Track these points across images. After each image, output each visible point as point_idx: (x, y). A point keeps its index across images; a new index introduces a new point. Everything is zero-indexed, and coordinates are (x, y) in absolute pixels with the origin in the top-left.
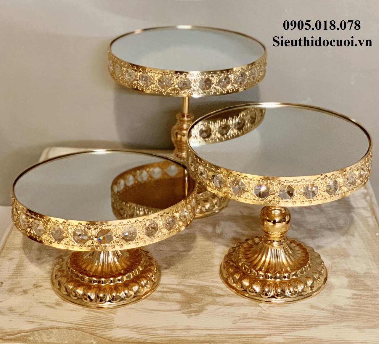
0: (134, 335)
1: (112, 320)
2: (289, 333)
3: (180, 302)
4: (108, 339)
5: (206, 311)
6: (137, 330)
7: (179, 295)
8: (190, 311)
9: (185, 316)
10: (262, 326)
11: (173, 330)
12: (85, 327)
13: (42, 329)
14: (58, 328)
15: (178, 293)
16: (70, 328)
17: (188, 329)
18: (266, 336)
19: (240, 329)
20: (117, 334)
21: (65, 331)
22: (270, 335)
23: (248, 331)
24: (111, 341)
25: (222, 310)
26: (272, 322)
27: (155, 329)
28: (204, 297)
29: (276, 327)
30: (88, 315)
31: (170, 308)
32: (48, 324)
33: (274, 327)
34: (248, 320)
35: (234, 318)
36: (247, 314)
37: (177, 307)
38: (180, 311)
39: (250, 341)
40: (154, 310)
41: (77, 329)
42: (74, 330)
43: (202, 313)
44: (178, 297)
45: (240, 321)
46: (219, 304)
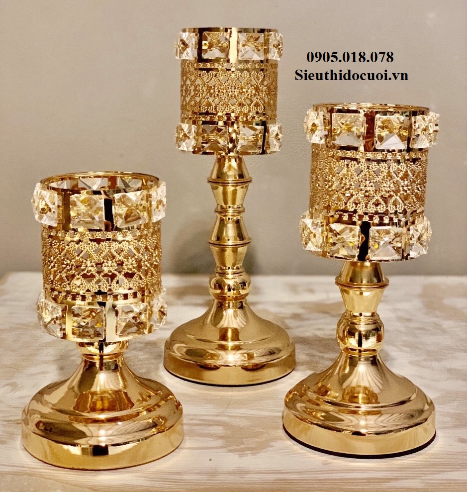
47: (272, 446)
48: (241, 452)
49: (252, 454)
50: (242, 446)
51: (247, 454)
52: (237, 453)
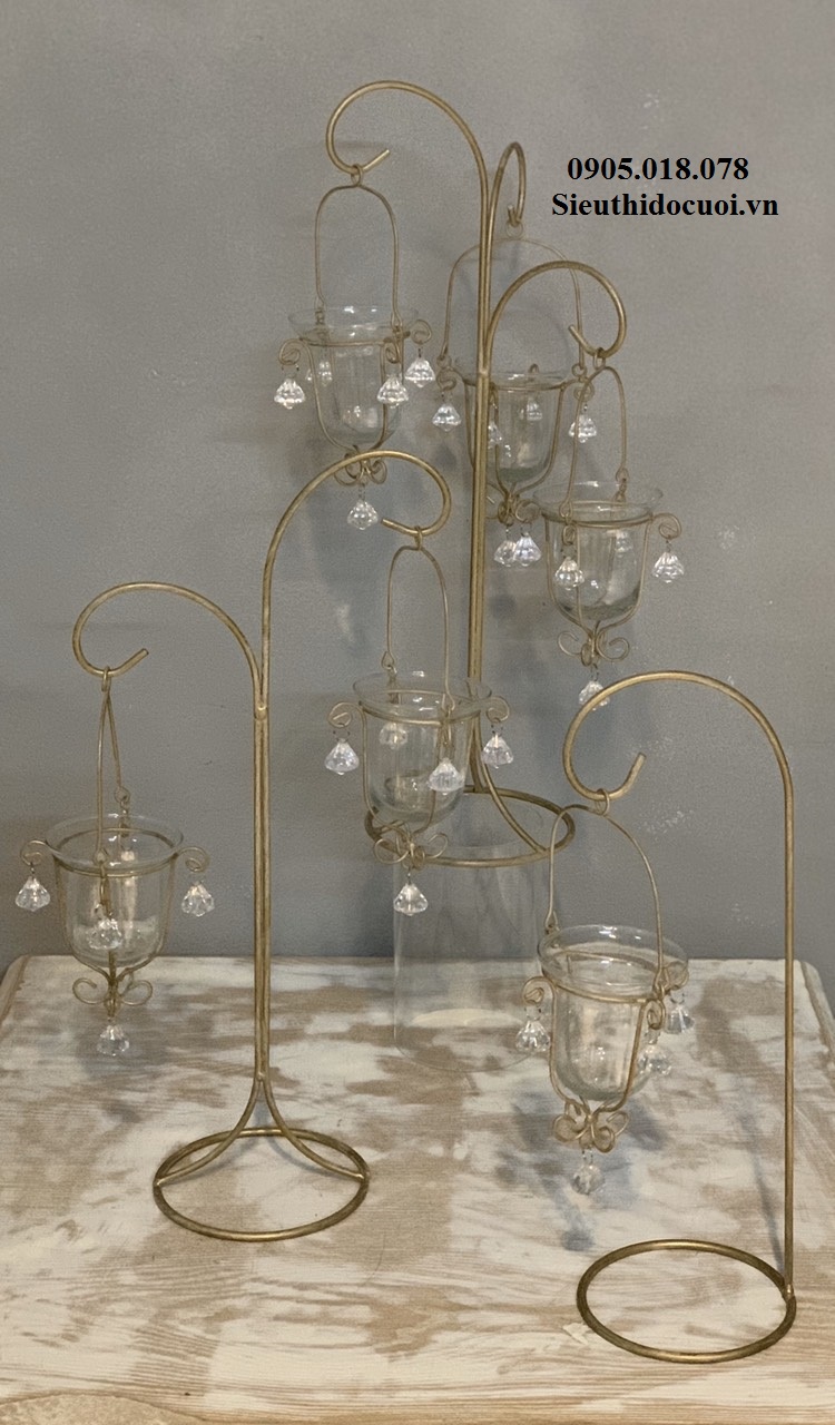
0: (258, 1406)
1: (204, 1370)
2: (635, 1392)
3: (368, 1326)
4: (196, 1416)
5: (432, 1346)
6: (266, 1394)
7: (366, 1309)
8: (394, 1346)
9: (382, 1359)
10: (571, 1377)
11: (354, 1390)
12: (139, 1388)
13: (31, 1397)
14: (72, 1393)
15: (363, 1303)
16: (100, 1393)
17: (391, 1388)
18: (578, 1400)
19: (517, 1385)
20: (218, 1402)
21: (90, 1400)
22: (590, 1399)
23: (536, 1390)
24: (204, 1420)
25: (471, 1342)
26: (593, 1367)
27: (309, 1391)
28: (426, 1313)
29: (605, 1379)
30: (145, 1361)
31: (342, 1340)
32: (48, 1384)
33: (599, 1380)
34: (536, 1364)
35: (503, 1361)
36: (533, 1350)
37: (362, 1337)
38: (369, 1348)
39: (540, 1412)
40: (304, 1346)
41: (118, 1395)
42: (113, 1398)
43: (424, 1349)
44: (363, 1313)
45: (517, 1368)
46: (464, 1328)
47: (435, 1342)
48: (392, 1351)
49: (406, 1355)
50: (395, 1343)
51: (400, 1356)
52: (388, 1354)
